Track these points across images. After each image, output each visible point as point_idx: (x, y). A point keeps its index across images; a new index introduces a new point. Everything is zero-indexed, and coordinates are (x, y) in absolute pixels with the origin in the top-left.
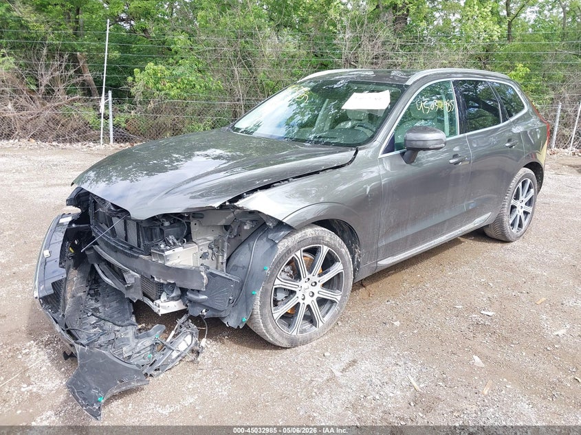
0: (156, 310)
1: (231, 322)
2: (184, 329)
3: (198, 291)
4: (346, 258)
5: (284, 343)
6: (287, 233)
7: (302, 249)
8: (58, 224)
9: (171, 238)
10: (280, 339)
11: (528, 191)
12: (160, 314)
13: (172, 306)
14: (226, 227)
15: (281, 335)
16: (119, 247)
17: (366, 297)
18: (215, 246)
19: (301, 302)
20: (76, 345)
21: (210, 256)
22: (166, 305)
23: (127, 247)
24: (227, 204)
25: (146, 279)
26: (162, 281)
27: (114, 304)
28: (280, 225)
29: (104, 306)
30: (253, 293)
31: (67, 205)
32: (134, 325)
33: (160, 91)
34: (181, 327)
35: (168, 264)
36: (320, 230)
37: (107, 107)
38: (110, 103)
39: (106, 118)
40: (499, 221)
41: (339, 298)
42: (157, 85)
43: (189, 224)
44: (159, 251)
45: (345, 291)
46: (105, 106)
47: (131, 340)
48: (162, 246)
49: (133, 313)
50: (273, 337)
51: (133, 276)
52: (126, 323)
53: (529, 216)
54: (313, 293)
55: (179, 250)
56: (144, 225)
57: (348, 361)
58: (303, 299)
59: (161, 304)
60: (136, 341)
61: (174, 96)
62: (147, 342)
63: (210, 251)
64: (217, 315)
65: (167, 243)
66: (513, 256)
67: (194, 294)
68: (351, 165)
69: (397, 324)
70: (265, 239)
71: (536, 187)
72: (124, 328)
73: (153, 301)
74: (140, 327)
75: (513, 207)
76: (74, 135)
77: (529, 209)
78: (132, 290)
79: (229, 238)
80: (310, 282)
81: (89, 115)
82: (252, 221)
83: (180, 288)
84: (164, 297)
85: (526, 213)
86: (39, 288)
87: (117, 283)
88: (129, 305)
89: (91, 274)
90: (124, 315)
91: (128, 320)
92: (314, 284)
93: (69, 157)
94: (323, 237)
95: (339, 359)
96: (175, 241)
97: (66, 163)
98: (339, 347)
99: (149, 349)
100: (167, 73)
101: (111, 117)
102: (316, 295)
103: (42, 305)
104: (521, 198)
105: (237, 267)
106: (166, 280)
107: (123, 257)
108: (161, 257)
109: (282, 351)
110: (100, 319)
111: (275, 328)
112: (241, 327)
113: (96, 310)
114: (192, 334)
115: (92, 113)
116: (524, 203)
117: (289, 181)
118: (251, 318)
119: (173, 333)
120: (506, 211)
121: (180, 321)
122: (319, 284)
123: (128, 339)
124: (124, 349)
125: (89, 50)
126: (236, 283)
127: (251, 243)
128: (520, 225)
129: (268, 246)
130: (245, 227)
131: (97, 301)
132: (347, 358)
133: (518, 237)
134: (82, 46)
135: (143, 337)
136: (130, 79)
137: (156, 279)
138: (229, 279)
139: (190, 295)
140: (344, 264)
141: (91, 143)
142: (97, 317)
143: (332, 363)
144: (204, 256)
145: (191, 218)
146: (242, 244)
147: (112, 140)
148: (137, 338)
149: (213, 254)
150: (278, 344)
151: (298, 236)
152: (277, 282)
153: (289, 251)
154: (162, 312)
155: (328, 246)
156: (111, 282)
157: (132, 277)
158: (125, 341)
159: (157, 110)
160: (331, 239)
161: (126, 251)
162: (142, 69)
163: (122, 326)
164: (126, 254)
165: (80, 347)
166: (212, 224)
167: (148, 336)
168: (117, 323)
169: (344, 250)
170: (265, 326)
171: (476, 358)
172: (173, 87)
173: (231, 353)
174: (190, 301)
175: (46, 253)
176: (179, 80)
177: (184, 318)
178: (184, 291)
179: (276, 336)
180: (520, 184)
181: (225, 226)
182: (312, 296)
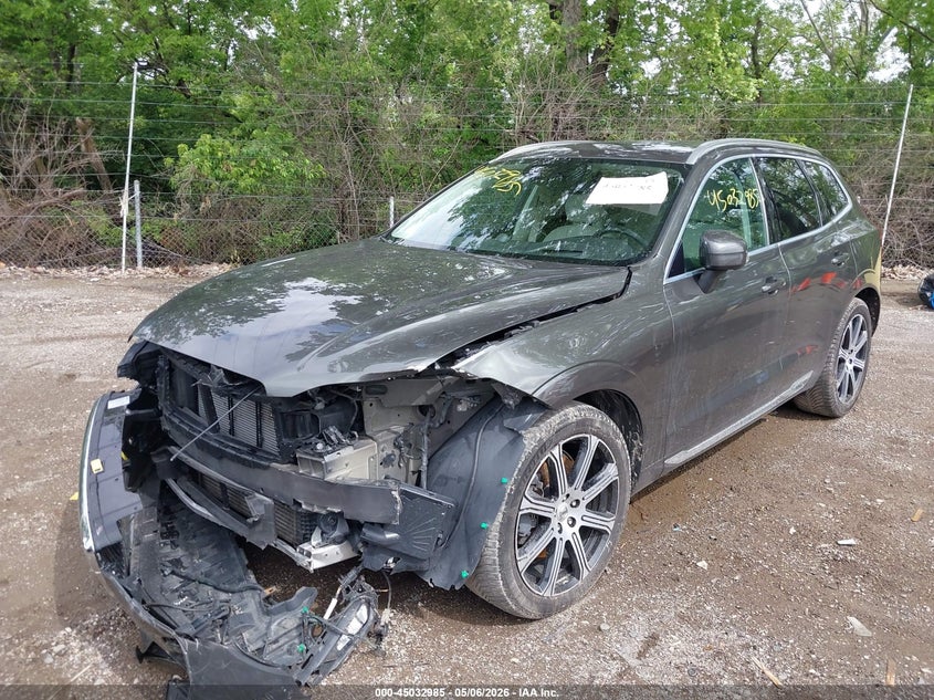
0: (303, 561)
1: (438, 578)
2: (354, 595)
3: (382, 525)
4: (623, 456)
5: (533, 611)
6: (538, 416)
7: (562, 443)
8: (107, 412)
9: (333, 432)
10: (528, 606)
11: (860, 334)
12: (311, 569)
13: (332, 554)
14: (423, 409)
15: (529, 598)
16: (228, 450)
17: (638, 520)
18: (406, 443)
19: (558, 536)
20: (180, 639)
21: (396, 462)
22: (321, 553)
23: (245, 449)
24: (437, 367)
25: (285, 507)
26: (316, 510)
27: (209, 551)
28: (527, 402)
29: (192, 555)
30: (484, 525)
31: (120, 376)
32: (254, 589)
33: (222, 180)
34: (348, 590)
35: (331, 478)
36: (586, 411)
37: (132, 208)
38: (138, 200)
39: (131, 224)
40: (821, 385)
41: (611, 525)
42: (216, 171)
43: (360, 404)
44: (313, 456)
45: (621, 514)
46: (129, 206)
47: (255, 617)
48: (320, 446)
49: (248, 567)
50: (517, 603)
51: (261, 501)
52: (241, 585)
53: (861, 374)
54: (574, 520)
55: (347, 452)
56: (284, 409)
57: (643, 638)
58: (560, 532)
59: (314, 552)
60: (267, 619)
61: (246, 188)
62: (290, 621)
63: (397, 452)
64: (414, 567)
65: (327, 441)
66: (847, 441)
67: (374, 531)
68: (624, 297)
69: (703, 564)
70: (497, 428)
71: (870, 328)
72: (236, 596)
73: (294, 546)
74: (267, 592)
75: (842, 361)
76: (71, 256)
77: (861, 364)
78: (259, 528)
79: (429, 427)
80: (569, 500)
81: (99, 221)
82: (473, 397)
83: (348, 520)
84: (316, 538)
85: (856, 370)
86: (93, 532)
87: (221, 516)
88: (238, 553)
89: (161, 497)
90: (232, 571)
91: (241, 580)
92: (574, 504)
93: (67, 291)
94: (592, 420)
95: (627, 634)
96: (340, 435)
97: (67, 302)
98: (620, 612)
99: (295, 634)
100: (233, 151)
101: (138, 223)
102: (579, 523)
103: (99, 563)
104: (851, 346)
105: (447, 478)
106: (325, 508)
107: (234, 467)
108: (318, 465)
109: (524, 625)
110: (187, 579)
111: (520, 587)
112: (457, 588)
113: (177, 562)
114: (368, 604)
115: (104, 218)
116: (855, 353)
117: (533, 325)
118: (479, 570)
119: (334, 602)
120: (832, 367)
121: (345, 581)
122: (583, 504)
123: (249, 616)
124: (246, 635)
125: (93, 114)
126: (448, 507)
127: (472, 436)
128: (850, 391)
129: (504, 439)
130: (460, 408)
131: (174, 545)
132: (640, 632)
133: (848, 410)
134: (80, 108)
135: (278, 612)
136: (168, 161)
137: (304, 506)
138: (437, 502)
139: (369, 534)
140: (619, 467)
141: (105, 268)
142: (181, 577)
143: (616, 642)
144: (386, 461)
145: (364, 394)
146: (453, 437)
147: (140, 262)
148: (268, 613)
149: (401, 456)
150: (524, 614)
151: (555, 420)
152: (525, 503)
153: (543, 447)
154: (316, 564)
155: (599, 437)
156: (206, 512)
157: (258, 505)
158: (246, 621)
159: (216, 212)
160: (602, 423)
161: (243, 456)
162: (192, 145)
163: (233, 592)
164: (243, 462)
165: (187, 641)
166: (401, 404)
167: (288, 609)
168: (222, 586)
169: (620, 442)
170: (506, 585)
171: (853, 620)
172: (242, 175)
173: (437, 633)
174: (366, 543)
175: (97, 465)
176: (253, 163)
177: (352, 574)
178: (355, 526)
179: (523, 600)
180: (851, 323)
181: (420, 407)
182: (572, 525)
